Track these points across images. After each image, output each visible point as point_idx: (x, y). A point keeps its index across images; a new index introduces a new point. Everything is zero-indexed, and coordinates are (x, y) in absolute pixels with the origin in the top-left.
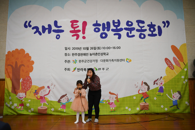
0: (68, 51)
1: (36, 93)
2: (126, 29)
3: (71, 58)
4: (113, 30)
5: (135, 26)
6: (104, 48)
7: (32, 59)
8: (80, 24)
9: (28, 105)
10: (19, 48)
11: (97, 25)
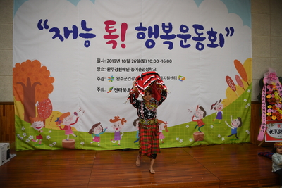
1: (59, 121)
2: (179, 36)
3: (106, 74)
4: (162, 37)
6: (150, 61)
7: (52, 75)
8: (118, 27)
9: (48, 137)
10: (32, 59)
11: (140, 28)
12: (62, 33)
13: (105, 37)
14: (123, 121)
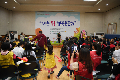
0: (50, 29)
2: (65, 23)
4: (62, 24)
6: (59, 28)
10: (39, 28)
11: (58, 22)
12: (44, 23)
13: (51, 24)
14: (54, 39)
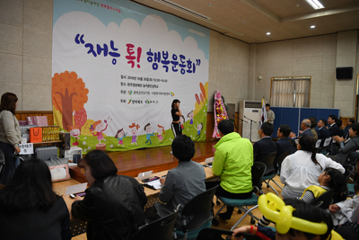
0: (124, 80)
1: (92, 128)
2: (172, 62)
3: (127, 88)
4: (162, 62)
5: (179, 60)
6: (155, 80)
7: (86, 87)
8: (135, 50)
9: (84, 143)
10: (70, 71)
11: (149, 53)
12: (95, 49)
13: (127, 57)
14: (138, 127)
